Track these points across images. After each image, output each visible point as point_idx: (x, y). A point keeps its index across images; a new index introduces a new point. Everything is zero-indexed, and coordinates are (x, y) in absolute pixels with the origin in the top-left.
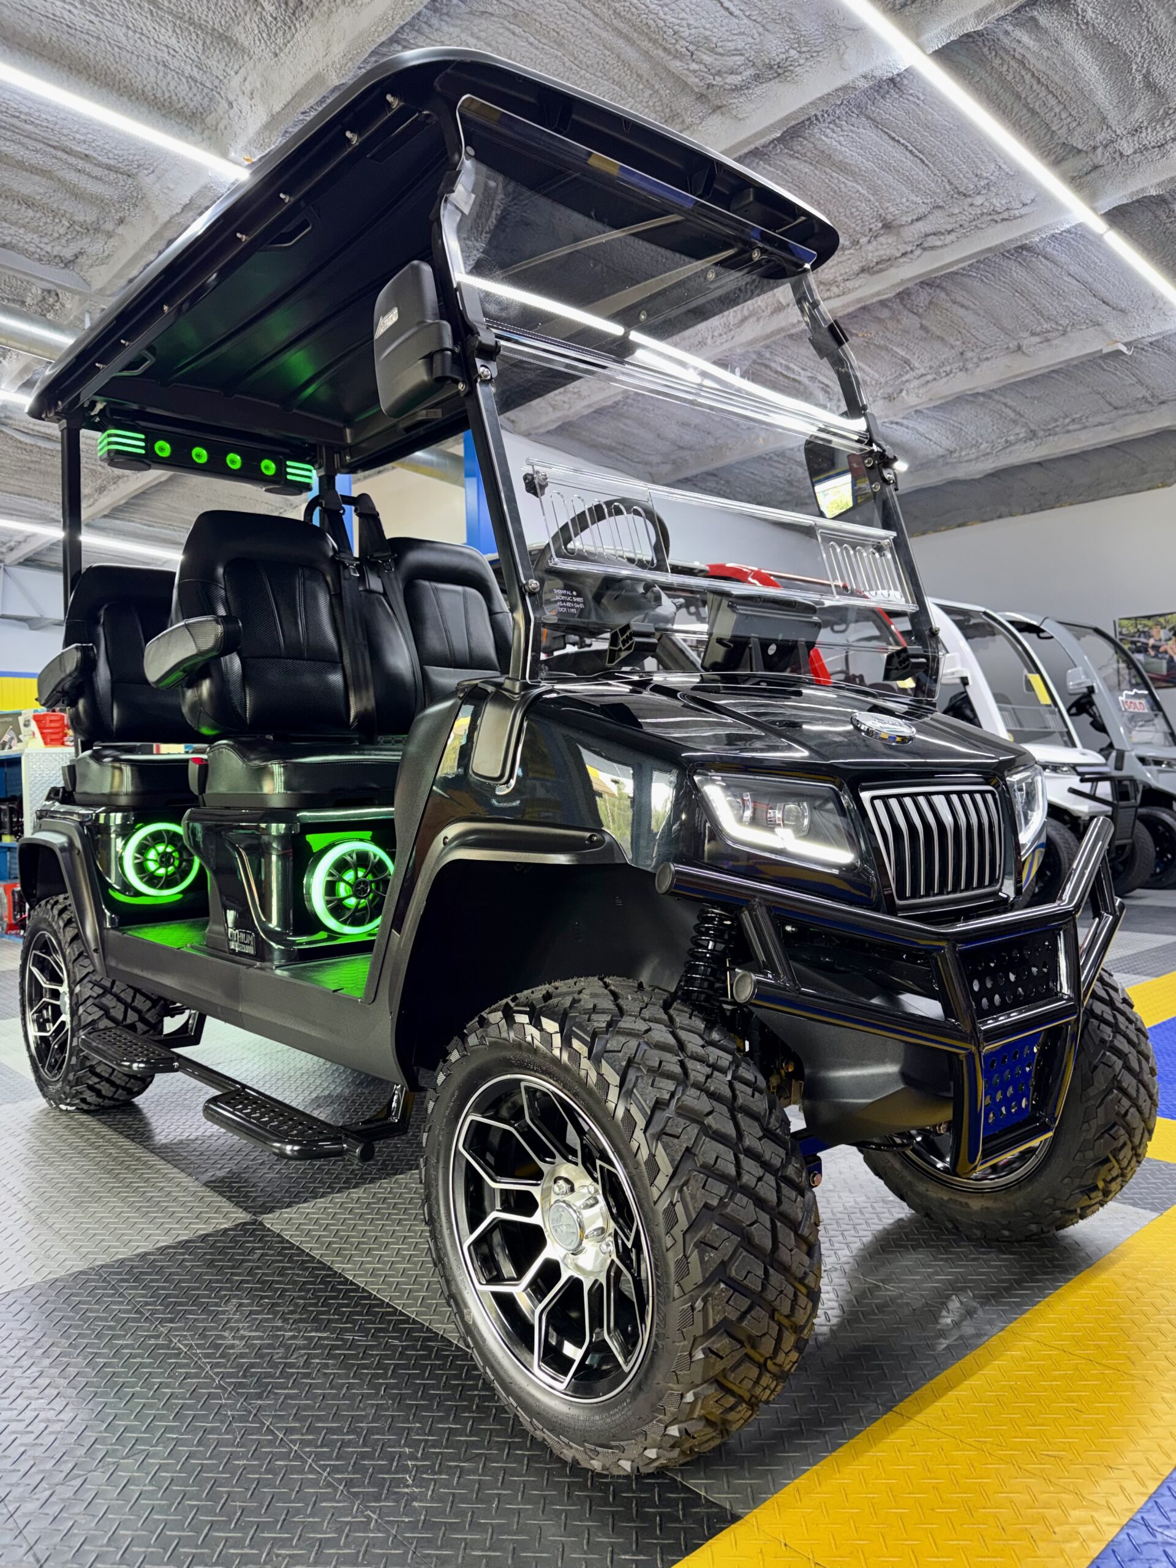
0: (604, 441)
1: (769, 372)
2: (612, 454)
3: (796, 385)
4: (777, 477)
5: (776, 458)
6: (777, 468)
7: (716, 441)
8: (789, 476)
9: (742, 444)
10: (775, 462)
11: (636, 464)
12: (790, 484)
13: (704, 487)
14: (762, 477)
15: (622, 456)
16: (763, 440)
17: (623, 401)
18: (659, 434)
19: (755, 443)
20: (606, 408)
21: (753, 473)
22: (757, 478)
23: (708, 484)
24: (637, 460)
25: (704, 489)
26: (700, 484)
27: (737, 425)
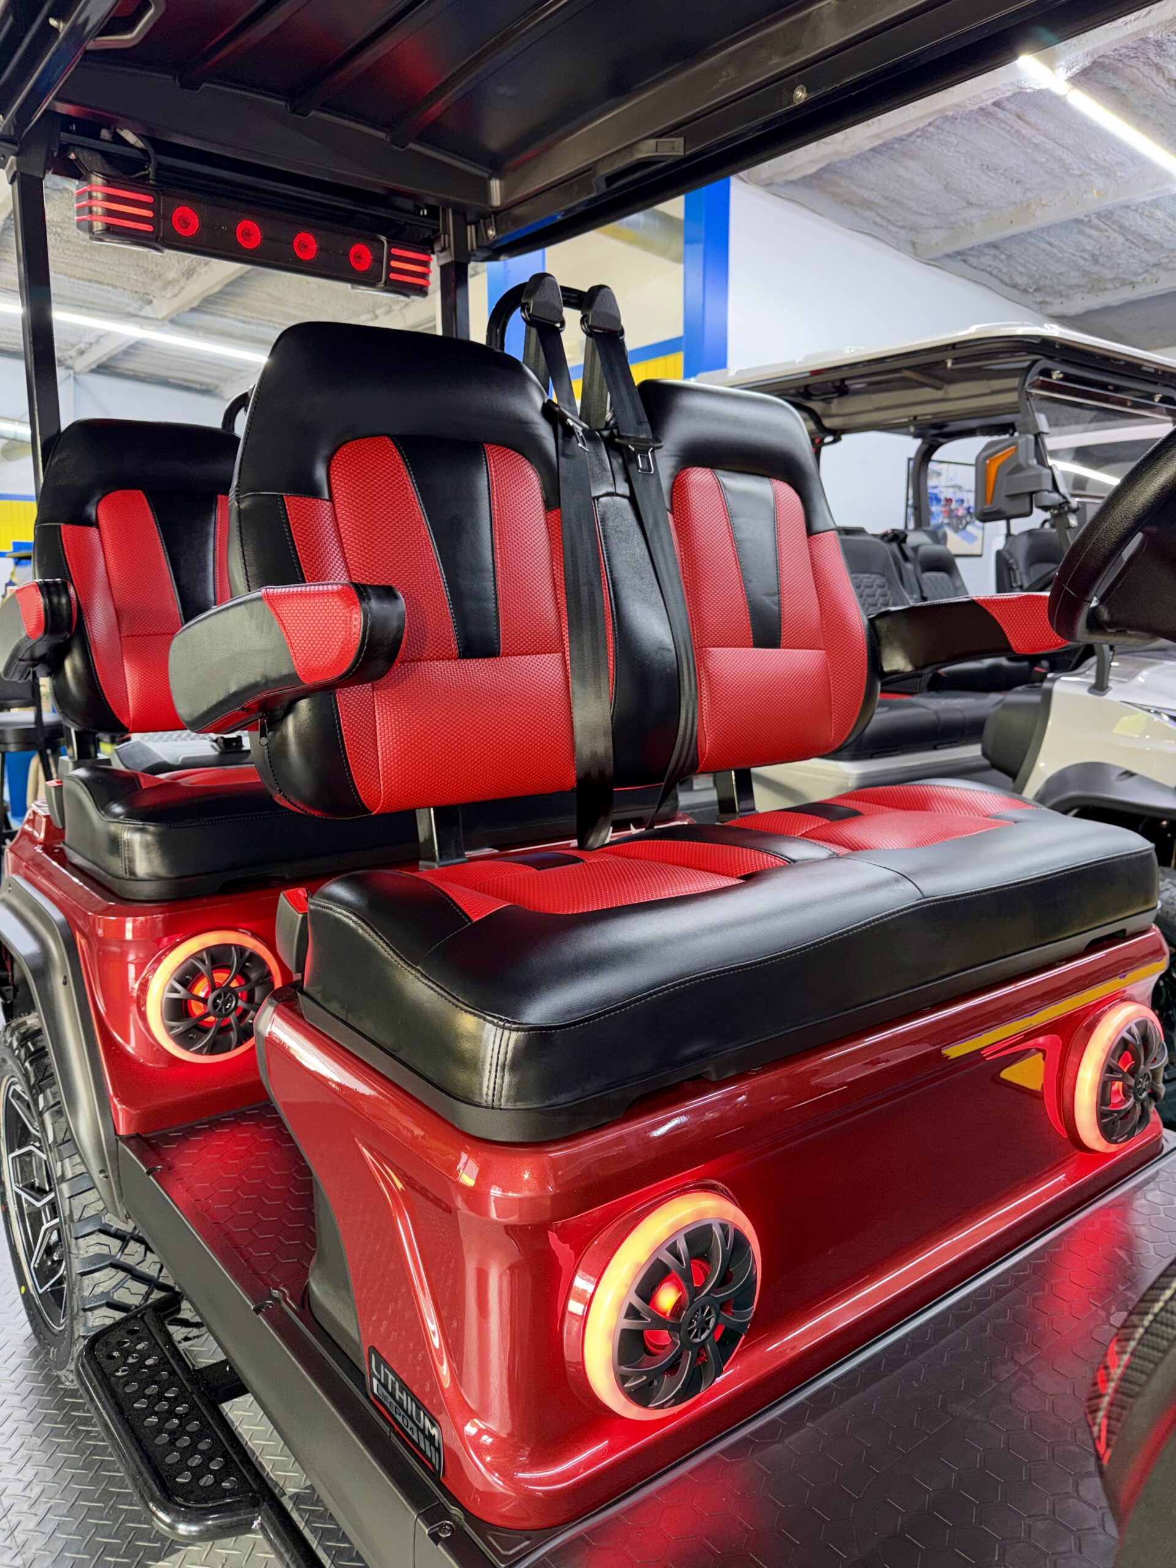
7: (1025, 193)
8: (1100, 249)
9: (1065, 198)
10: (1091, 227)
11: (897, 230)
12: (1095, 260)
13: (974, 265)
14: (1061, 250)
15: (883, 218)
16: (1098, 193)
17: (922, 130)
18: (948, 183)
19: (1084, 196)
20: (892, 142)
21: (1051, 244)
22: (1055, 250)
23: (982, 260)
24: (901, 224)
25: (975, 268)
26: (972, 260)
27: (1067, 169)
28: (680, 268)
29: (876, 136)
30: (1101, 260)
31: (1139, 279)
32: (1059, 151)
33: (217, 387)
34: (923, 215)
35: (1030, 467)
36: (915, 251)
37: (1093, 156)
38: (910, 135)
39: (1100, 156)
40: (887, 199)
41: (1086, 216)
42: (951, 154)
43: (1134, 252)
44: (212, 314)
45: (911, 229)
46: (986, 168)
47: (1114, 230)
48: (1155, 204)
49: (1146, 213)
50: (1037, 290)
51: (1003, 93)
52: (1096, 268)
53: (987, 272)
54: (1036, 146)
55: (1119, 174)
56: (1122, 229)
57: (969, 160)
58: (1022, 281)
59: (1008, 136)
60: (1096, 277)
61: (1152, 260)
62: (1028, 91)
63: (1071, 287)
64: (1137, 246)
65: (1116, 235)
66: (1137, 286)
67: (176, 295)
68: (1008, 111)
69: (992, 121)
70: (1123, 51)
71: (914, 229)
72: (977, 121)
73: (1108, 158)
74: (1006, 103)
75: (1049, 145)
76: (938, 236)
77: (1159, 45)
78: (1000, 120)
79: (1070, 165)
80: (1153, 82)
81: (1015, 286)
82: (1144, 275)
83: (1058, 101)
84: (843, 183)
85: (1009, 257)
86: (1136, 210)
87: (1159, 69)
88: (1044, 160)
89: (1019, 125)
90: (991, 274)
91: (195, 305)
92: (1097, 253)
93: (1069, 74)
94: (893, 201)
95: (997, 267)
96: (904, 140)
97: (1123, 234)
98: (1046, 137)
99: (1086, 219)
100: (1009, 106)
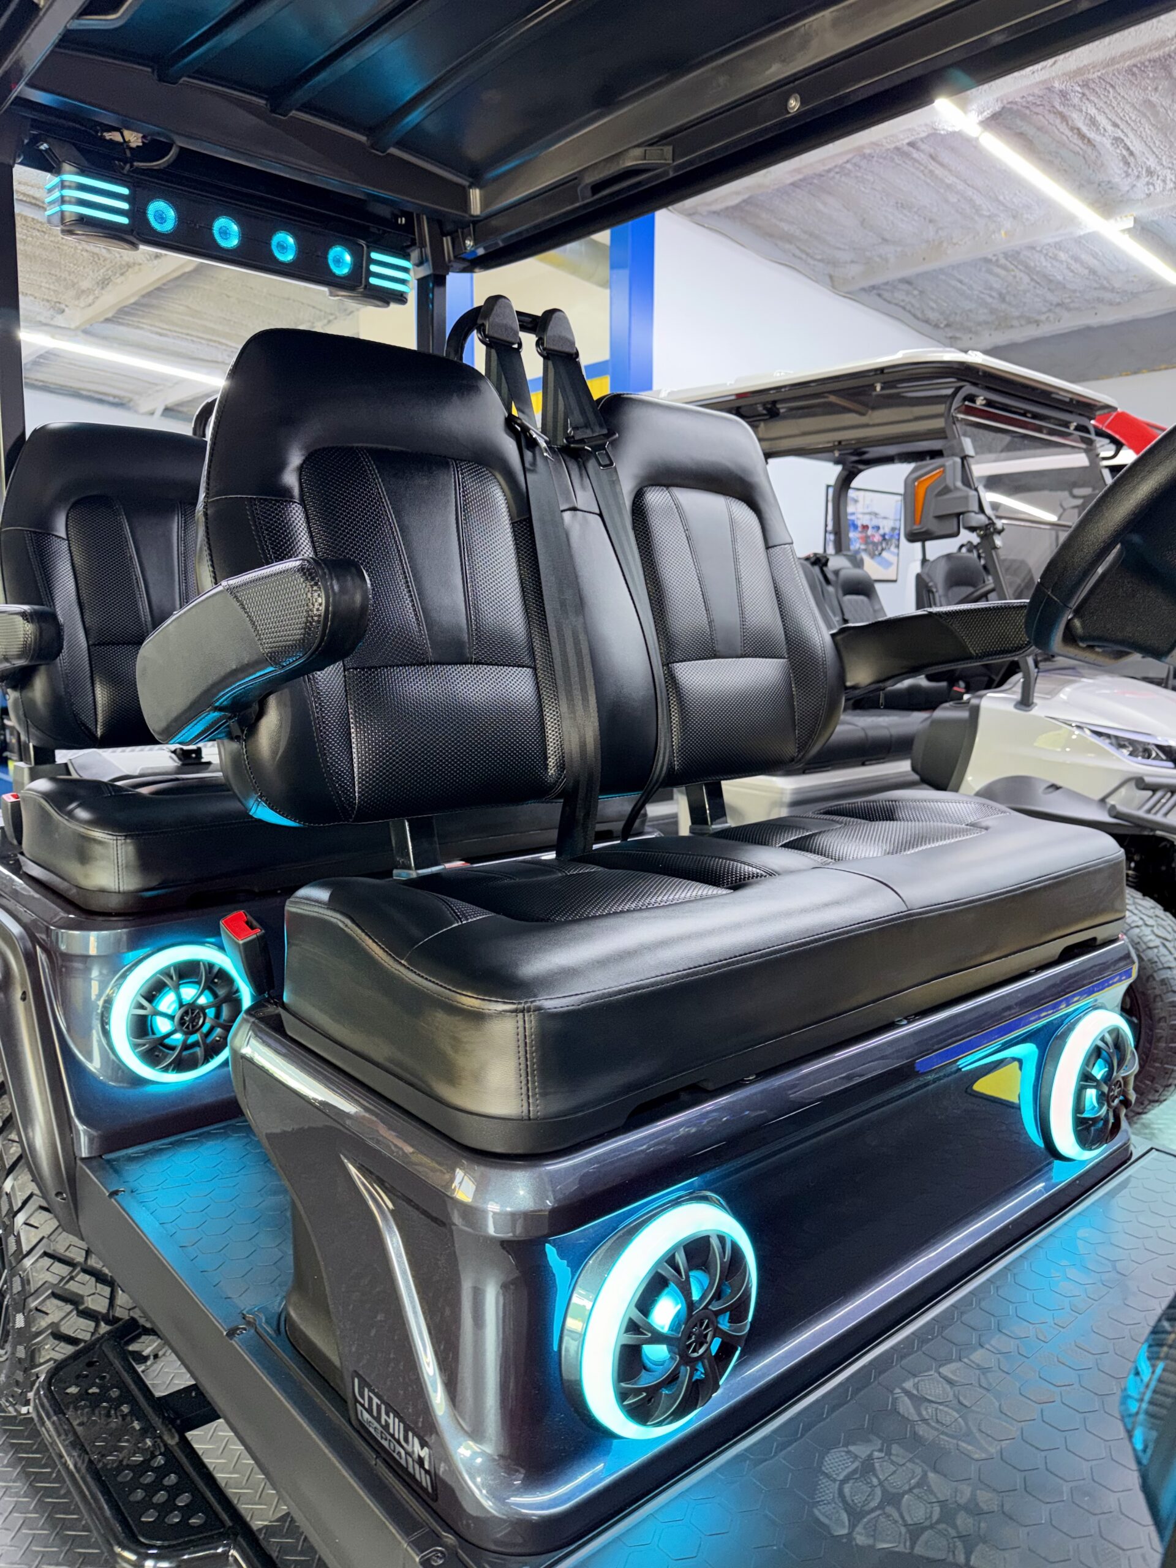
0: (785, 227)
1: (1063, 128)
2: (787, 246)
3: (1089, 150)
4: (991, 288)
5: (1003, 261)
6: (997, 275)
7: (937, 232)
8: (1007, 287)
9: (974, 237)
10: (999, 266)
11: (816, 263)
12: (1002, 298)
13: (889, 299)
14: (970, 288)
15: (802, 251)
16: (1006, 233)
17: (842, 167)
18: (864, 220)
19: (993, 236)
20: (813, 178)
21: (961, 282)
22: (964, 288)
23: (896, 294)
24: (819, 257)
25: (889, 302)
26: (886, 295)
27: (977, 210)
28: (607, 292)
29: (798, 170)
30: (1007, 298)
31: (1043, 317)
32: (970, 192)
33: (131, 400)
34: (839, 249)
35: (957, 489)
36: (834, 283)
37: (1001, 198)
38: (829, 171)
39: (1008, 198)
40: (805, 232)
41: (994, 255)
42: (867, 191)
43: (1038, 292)
44: (128, 325)
45: (828, 263)
46: (901, 206)
47: (1021, 270)
48: (1058, 246)
49: (1050, 254)
50: (947, 325)
51: (918, 134)
52: (1003, 306)
53: (901, 306)
54: (949, 187)
55: (1025, 216)
56: (1028, 270)
57: (885, 198)
58: (933, 316)
59: (921, 175)
60: (1002, 314)
61: (1055, 300)
62: (942, 132)
63: (979, 324)
64: (1041, 286)
65: (1022, 275)
66: (1041, 325)
67: (90, 305)
68: (922, 151)
69: (907, 161)
70: (1031, 98)
71: (834, 263)
72: (892, 160)
73: (1014, 200)
74: (920, 144)
75: (961, 186)
76: (855, 270)
77: (1063, 94)
78: (915, 160)
79: (980, 206)
80: (1058, 130)
81: (927, 321)
82: (1047, 315)
83: (970, 143)
84: (764, 215)
85: (921, 292)
86: (1041, 251)
87: (1064, 118)
88: (955, 200)
89: (933, 166)
90: (904, 308)
91: (109, 315)
92: (1004, 291)
93: (980, 118)
94: (811, 234)
95: (910, 303)
96: (823, 176)
97: (1029, 275)
98: (957, 177)
99: (994, 259)
100: (923, 146)
